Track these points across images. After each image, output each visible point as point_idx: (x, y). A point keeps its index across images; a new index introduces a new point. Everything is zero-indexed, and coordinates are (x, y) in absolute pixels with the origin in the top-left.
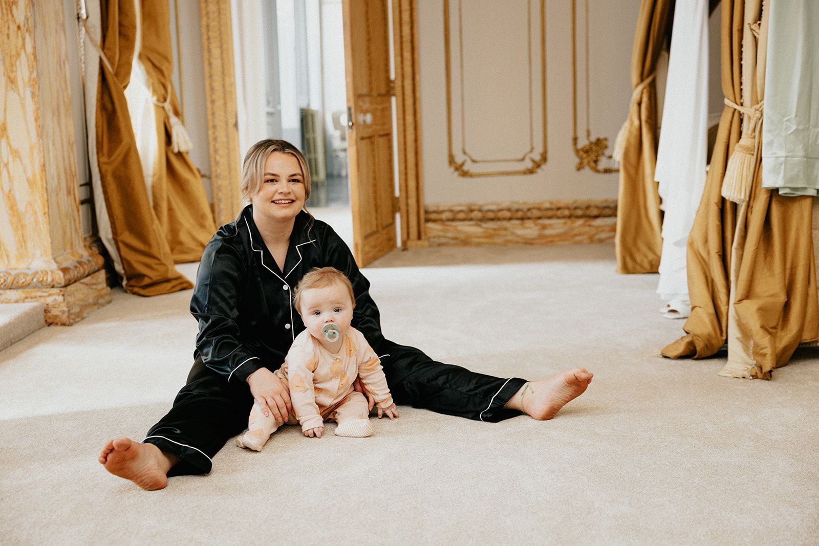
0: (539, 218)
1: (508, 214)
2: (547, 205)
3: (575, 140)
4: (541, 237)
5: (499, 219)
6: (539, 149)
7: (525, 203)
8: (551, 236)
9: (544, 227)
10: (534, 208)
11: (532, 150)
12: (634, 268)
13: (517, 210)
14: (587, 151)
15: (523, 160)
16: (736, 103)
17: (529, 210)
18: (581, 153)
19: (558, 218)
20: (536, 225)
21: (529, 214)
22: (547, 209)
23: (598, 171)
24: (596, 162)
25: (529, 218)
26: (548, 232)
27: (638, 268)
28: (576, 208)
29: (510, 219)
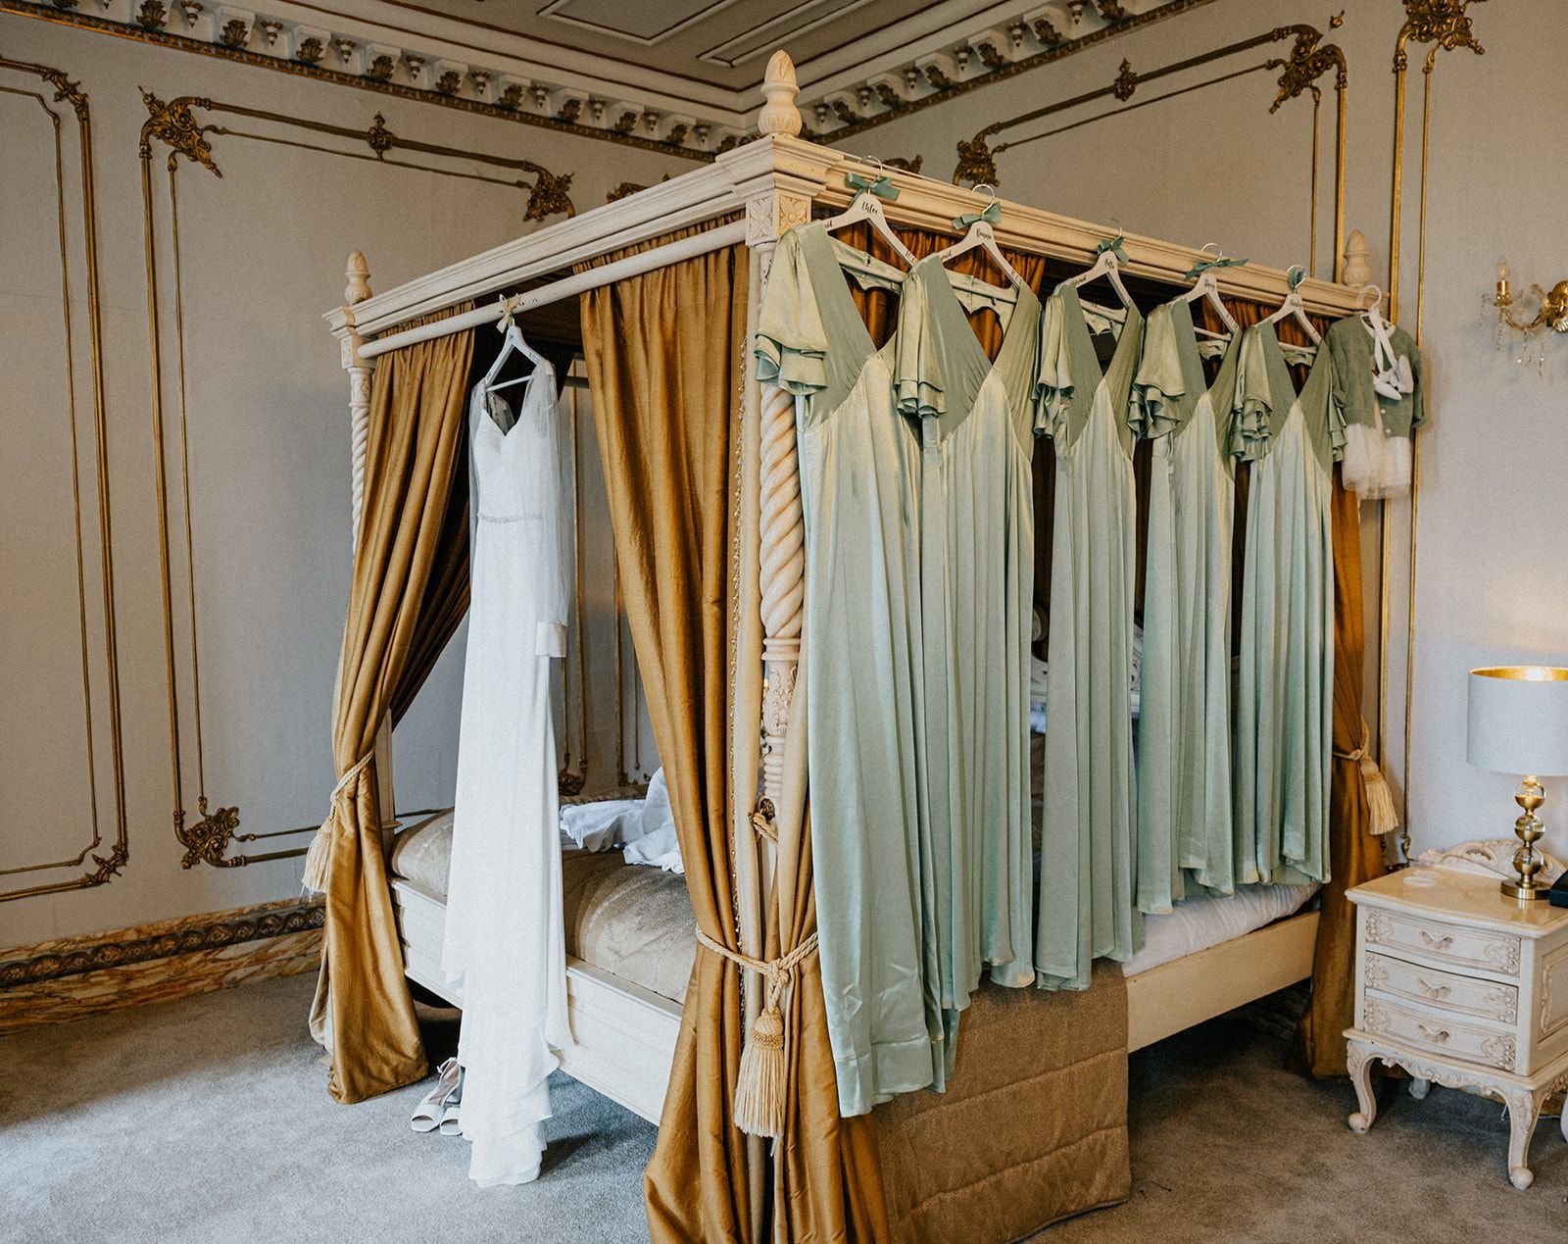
0: (119, 963)
1: (53, 966)
2: (132, 936)
3: (180, 816)
4: (122, 995)
5: (35, 979)
6: (110, 838)
7: (88, 939)
8: (142, 990)
9: (129, 977)
10: (105, 946)
11: (97, 841)
12: (369, 1086)
13: (74, 956)
14: (201, 832)
15: (79, 861)
16: (727, 947)
17: (97, 950)
18: (191, 837)
19: (155, 956)
20: (112, 976)
21: (98, 959)
22: (133, 944)
23: (225, 865)
24: (219, 850)
25: (96, 967)
26: (134, 985)
27: (375, 1084)
28: (187, 934)
29: (59, 974)
